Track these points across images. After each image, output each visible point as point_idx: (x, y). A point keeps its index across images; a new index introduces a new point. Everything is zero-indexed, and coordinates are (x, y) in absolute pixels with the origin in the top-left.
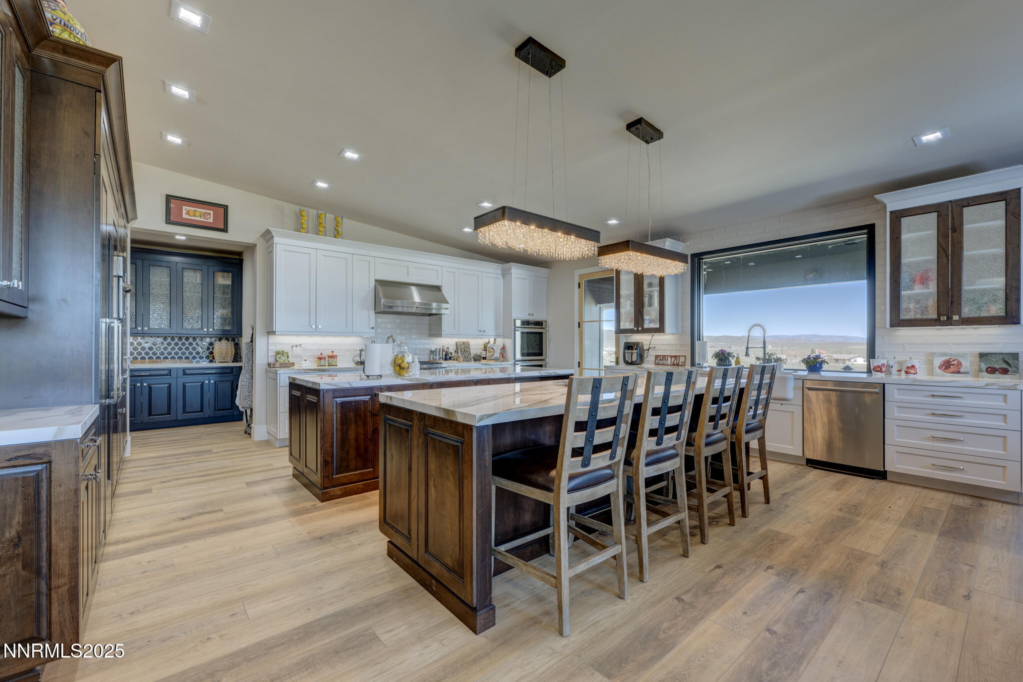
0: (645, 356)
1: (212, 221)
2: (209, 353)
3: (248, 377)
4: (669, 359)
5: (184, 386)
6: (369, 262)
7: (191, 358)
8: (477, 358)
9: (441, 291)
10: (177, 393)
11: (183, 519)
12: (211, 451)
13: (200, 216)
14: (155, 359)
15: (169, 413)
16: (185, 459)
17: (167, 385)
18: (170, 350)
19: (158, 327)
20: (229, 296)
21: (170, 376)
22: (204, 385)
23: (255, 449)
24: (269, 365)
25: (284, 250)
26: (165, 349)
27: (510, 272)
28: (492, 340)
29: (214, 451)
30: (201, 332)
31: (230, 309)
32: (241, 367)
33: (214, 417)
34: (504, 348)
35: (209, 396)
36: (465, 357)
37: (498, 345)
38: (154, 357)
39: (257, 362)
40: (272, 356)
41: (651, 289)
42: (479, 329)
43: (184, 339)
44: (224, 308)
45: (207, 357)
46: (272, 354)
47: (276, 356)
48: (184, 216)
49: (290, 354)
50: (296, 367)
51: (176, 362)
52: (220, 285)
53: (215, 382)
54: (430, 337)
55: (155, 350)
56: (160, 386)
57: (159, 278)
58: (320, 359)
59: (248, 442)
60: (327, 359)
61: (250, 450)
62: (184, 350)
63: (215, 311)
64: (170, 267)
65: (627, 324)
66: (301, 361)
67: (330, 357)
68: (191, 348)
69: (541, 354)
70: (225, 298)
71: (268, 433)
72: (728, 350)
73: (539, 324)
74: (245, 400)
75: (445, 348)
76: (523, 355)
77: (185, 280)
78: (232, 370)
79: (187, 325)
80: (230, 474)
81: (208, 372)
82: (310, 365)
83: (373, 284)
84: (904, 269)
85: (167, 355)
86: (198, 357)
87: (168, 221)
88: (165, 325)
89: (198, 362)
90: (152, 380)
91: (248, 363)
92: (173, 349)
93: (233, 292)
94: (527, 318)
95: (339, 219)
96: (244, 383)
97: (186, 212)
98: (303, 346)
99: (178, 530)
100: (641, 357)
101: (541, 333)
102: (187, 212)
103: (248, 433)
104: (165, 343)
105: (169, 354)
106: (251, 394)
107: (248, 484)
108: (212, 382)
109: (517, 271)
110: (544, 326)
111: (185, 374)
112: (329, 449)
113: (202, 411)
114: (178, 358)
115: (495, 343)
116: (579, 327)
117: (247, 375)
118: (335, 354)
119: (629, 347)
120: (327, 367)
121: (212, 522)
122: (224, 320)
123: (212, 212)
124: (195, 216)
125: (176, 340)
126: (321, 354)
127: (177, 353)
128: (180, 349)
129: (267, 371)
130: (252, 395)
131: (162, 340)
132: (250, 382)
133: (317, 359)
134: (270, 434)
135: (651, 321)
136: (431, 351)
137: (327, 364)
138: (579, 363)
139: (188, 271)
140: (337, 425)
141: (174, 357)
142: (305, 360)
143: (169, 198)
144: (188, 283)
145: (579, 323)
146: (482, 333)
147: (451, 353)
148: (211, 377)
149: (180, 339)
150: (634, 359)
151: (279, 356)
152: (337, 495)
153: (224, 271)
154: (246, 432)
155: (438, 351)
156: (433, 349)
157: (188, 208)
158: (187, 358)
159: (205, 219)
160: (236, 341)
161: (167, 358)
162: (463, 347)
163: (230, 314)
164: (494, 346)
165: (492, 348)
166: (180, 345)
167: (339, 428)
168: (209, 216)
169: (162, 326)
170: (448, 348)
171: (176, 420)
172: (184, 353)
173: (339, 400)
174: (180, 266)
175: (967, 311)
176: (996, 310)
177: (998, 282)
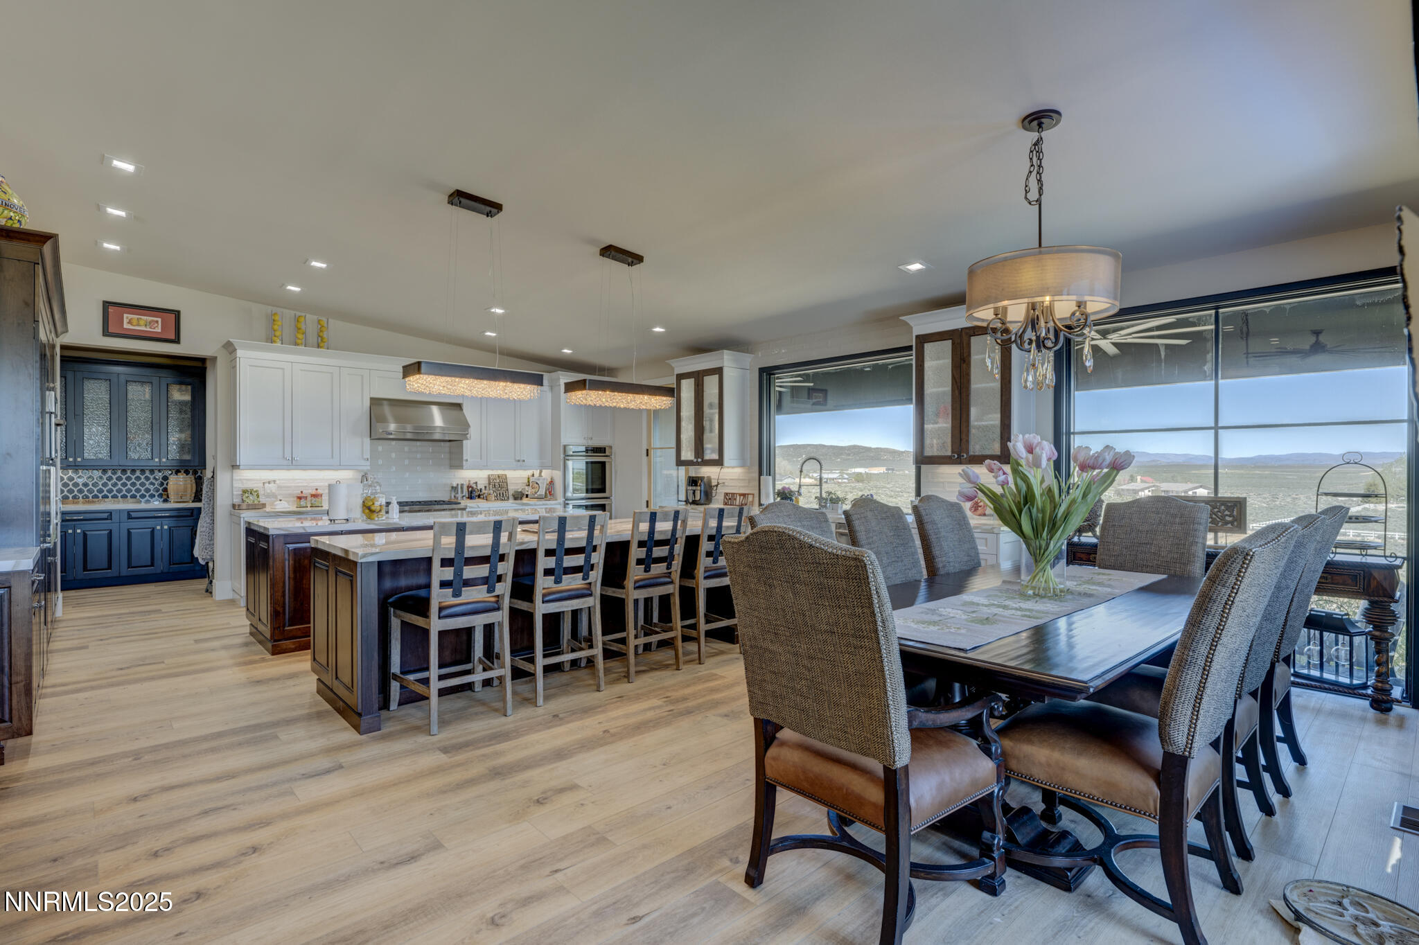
0: (714, 495)
1: (160, 331)
2: (162, 490)
3: (208, 521)
4: (738, 497)
5: (129, 533)
6: (362, 376)
7: (138, 497)
8: (519, 496)
9: (462, 410)
10: (120, 542)
11: (121, 669)
12: (160, 610)
13: (146, 325)
14: (91, 498)
15: (110, 567)
16: (129, 619)
17: (107, 532)
18: (110, 486)
19: (94, 458)
20: (189, 415)
21: (111, 519)
22: (156, 532)
23: (215, 608)
24: (234, 506)
25: (250, 366)
26: (105, 485)
27: (558, 384)
28: (537, 473)
29: (163, 611)
30: (151, 463)
31: (189, 432)
32: (201, 508)
33: (168, 573)
34: (552, 482)
35: (162, 545)
36: (500, 494)
37: (544, 479)
38: (90, 496)
39: (218, 504)
40: (237, 495)
41: (712, 411)
42: (517, 459)
43: (129, 472)
44: (181, 431)
45: (160, 496)
46: (237, 492)
47: (242, 495)
48: (126, 326)
49: (261, 492)
50: (268, 509)
51: (119, 502)
52: (176, 401)
53: (170, 528)
54: (451, 469)
55: (91, 486)
56: (98, 533)
57: (95, 393)
58: (300, 498)
59: (209, 601)
60: (309, 498)
61: (208, 609)
62: (129, 486)
63: (169, 436)
64: (110, 380)
65: (687, 454)
66: (275, 501)
67: (314, 496)
68: (138, 483)
69: (603, 490)
70: (183, 418)
71: (234, 590)
72: (791, 487)
73: (600, 450)
74: (204, 550)
75: (472, 482)
77: (130, 396)
78: (192, 513)
79: (133, 455)
80: (178, 632)
81: (163, 515)
82: (287, 505)
83: (367, 403)
84: (927, 401)
85: (107, 493)
86: (147, 495)
87: (106, 333)
88: (104, 454)
89: (148, 501)
90: (88, 526)
91: (208, 504)
92: (115, 485)
93: (193, 410)
94: (585, 442)
95: (324, 323)
96: (204, 529)
97: (128, 321)
98: (278, 482)
99: (114, 677)
100: (707, 495)
101: (603, 464)
102: (130, 322)
103: (209, 591)
104: (105, 477)
105: (110, 491)
106: (212, 542)
107: (196, 641)
108: (166, 527)
110: (607, 453)
111: (130, 517)
112: (279, 598)
113: (152, 565)
114: (122, 497)
115: (540, 475)
116: (647, 455)
117: (207, 519)
118: (320, 491)
119: (693, 482)
120: (309, 509)
121: (151, 671)
122: (182, 447)
123: (160, 320)
124: (138, 325)
125: (119, 473)
126: (302, 492)
127: (119, 491)
128: (124, 485)
129: (231, 514)
130: (213, 544)
131: (100, 474)
132: (211, 528)
133: (295, 499)
134: (235, 592)
135: (711, 451)
136: (452, 487)
137: (309, 506)
138: (647, 502)
139: (134, 384)
140: (289, 573)
141: (116, 495)
142: (281, 500)
143: (107, 305)
144: (133, 400)
145: (647, 450)
146: (520, 463)
147: (481, 490)
148: (165, 521)
149: (124, 471)
150: (699, 497)
151: (247, 495)
152: (290, 648)
153: (181, 383)
154: (207, 591)
155: (459, 486)
156: (455, 485)
157: (131, 316)
158: (133, 497)
159: (151, 328)
160: (199, 474)
161: (107, 497)
162: (498, 481)
163: (190, 439)
164: (539, 479)
165: (537, 483)
166: (124, 480)
167: (292, 576)
168: (156, 325)
169: (100, 456)
170: (476, 483)
171: (119, 577)
172: (129, 491)
173: (291, 546)
174: (123, 378)
175: (975, 448)
176: (996, 449)
177: (995, 419)
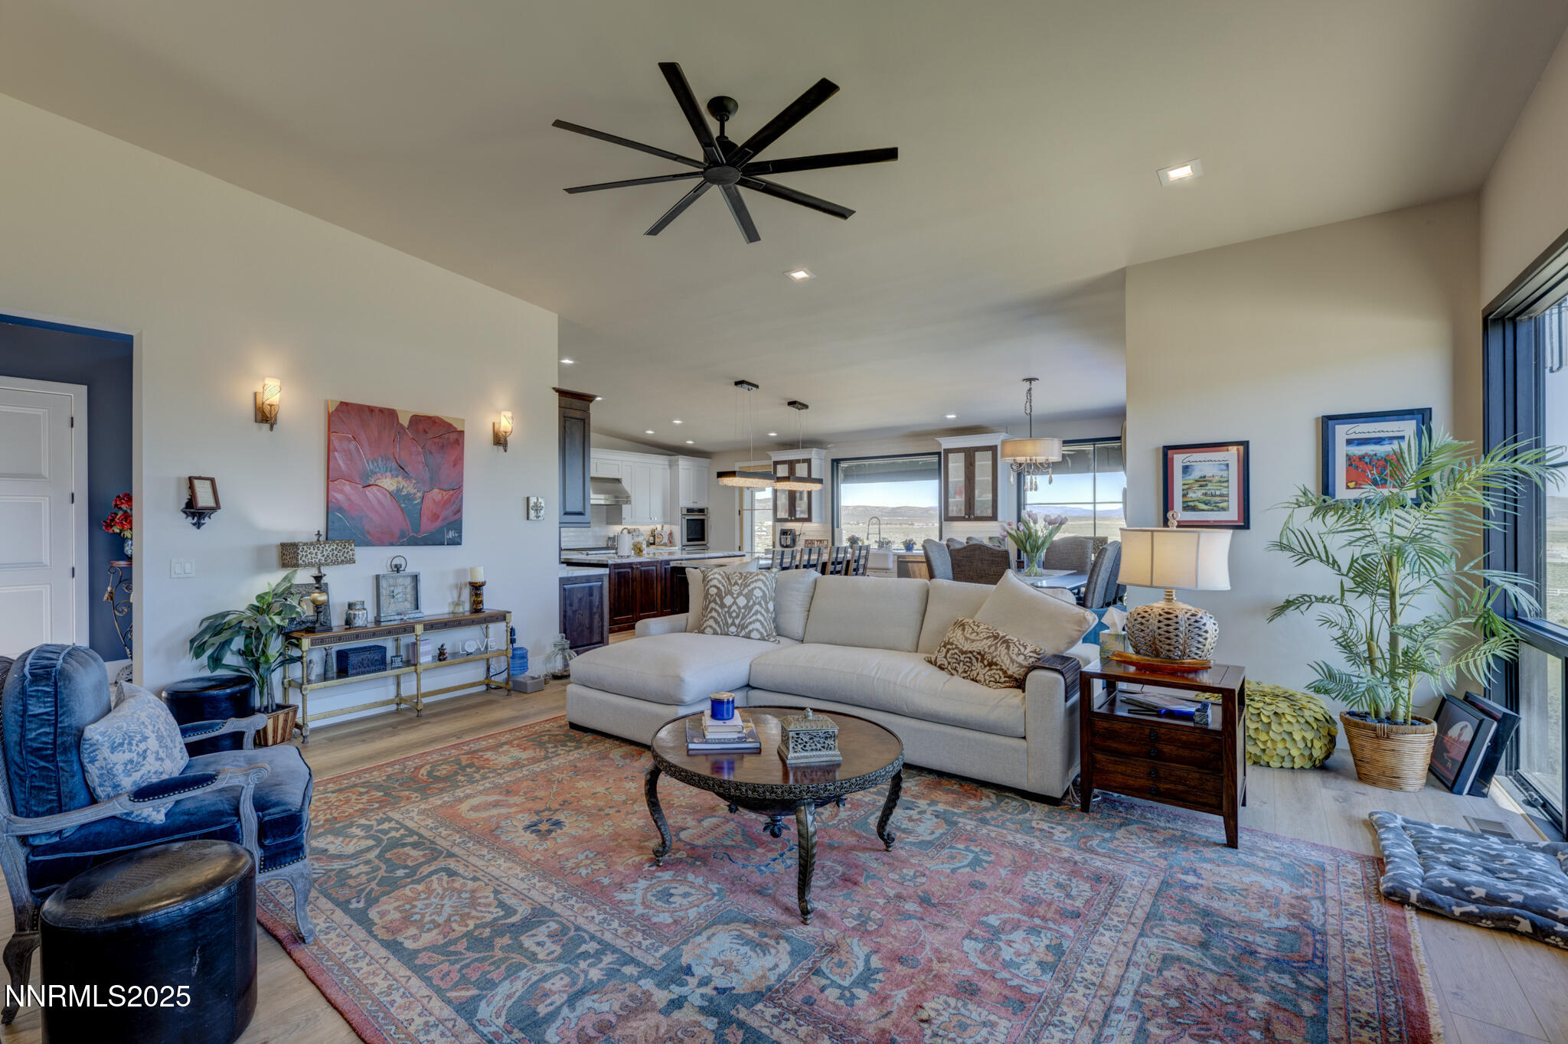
0: (797, 541)
4: (815, 542)
9: (621, 483)
27: (677, 464)
28: (659, 527)
34: (671, 534)
37: (665, 532)
42: (650, 517)
54: (608, 524)
65: (783, 514)
69: (704, 539)
72: (857, 535)
73: (701, 511)
76: (689, 540)
84: (950, 485)
94: (691, 505)
100: (794, 541)
101: (703, 521)
109: (683, 463)
110: (706, 514)
115: (662, 529)
116: (739, 515)
119: (784, 533)
135: (802, 512)
136: (610, 537)
138: (740, 547)
145: (739, 511)
146: (650, 520)
150: (789, 542)
156: (612, 535)
164: (661, 532)
165: (660, 534)
175: (978, 513)
176: (989, 513)
177: (989, 496)
